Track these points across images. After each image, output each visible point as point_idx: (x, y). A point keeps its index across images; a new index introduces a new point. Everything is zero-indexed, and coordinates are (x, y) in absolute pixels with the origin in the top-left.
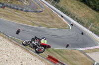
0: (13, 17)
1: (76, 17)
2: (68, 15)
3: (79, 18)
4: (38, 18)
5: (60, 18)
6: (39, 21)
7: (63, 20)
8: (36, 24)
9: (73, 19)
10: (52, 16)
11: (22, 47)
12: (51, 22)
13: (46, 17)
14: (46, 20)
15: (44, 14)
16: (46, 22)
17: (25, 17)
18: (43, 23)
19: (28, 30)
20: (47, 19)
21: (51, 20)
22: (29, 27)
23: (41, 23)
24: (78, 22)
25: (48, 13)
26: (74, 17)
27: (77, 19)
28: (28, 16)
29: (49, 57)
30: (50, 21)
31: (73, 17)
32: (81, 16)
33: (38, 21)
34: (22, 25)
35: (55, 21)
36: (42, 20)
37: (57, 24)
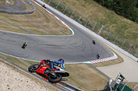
1: (80, 17)
2: (69, 15)
3: (84, 19)
4: (27, 22)
5: (58, 21)
6: (30, 26)
7: (63, 22)
8: (25, 31)
9: (76, 21)
10: (47, 18)
11: (7, 64)
12: (46, 26)
13: (39, 19)
14: (39, 24)
15: (35, 16)
16: (38, 27)
18: (35, 28)
19: (15, 39)
20: (40, 22)
21: (45, 24)
23: (32, 28)
24: (83, 24)
25: (41, 14)
26: (78, 18)
27: (81, 20)
28: (13, 20)
30: (44, 26)
31: (76, 19)
32: (87, 16)
33: (27, 26)
34: (5, 33)
35: (51, 24)
36: (33, 24)
37: (54, 29)
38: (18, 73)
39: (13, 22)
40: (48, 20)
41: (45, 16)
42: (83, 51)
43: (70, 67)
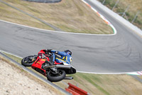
0: (5, 11)
1: (126, 11)
2: (111, 7)
3: (131, 14)
4: (52, 13)
5: (95, 14)
6: (56, 20)
7: (102, 17)
8: (49, 26)
9: (121, 15)
10: (80, 10)
12: (78, 21)
13: (68, 11)
14: (69, 18)
15: (64, 6)
16: (67, 21)
17: (28, 12)
18: (63, 23)
19: (34, 37)
20: (71, 15)
21: (77, 17)
22: (36, 30)
23: (59, 23)
24: (130, 20)
25: (72, 4)
26: (123, 10)
27: (127, 14)
28: (33, 10)
29: (71, 87)
30: (75, 20)
31: (120, 12)
32: (135, 10)
33: (52, 19)
34: (21, 28)
35: (85, 18)
36: (61, 16)
37: (89, 25)
38: (26, 78)
39: (33, 13)
40: (81, 12)
41: (78, 8)
42: (127, 57)
43: (108, 79)
